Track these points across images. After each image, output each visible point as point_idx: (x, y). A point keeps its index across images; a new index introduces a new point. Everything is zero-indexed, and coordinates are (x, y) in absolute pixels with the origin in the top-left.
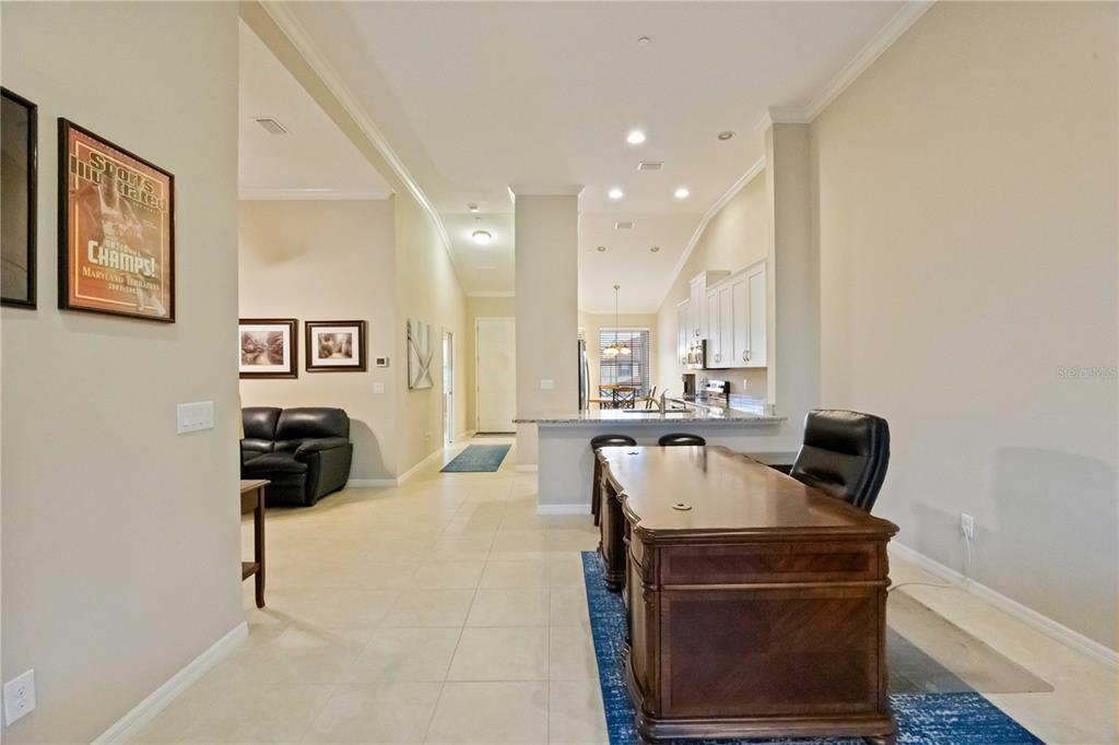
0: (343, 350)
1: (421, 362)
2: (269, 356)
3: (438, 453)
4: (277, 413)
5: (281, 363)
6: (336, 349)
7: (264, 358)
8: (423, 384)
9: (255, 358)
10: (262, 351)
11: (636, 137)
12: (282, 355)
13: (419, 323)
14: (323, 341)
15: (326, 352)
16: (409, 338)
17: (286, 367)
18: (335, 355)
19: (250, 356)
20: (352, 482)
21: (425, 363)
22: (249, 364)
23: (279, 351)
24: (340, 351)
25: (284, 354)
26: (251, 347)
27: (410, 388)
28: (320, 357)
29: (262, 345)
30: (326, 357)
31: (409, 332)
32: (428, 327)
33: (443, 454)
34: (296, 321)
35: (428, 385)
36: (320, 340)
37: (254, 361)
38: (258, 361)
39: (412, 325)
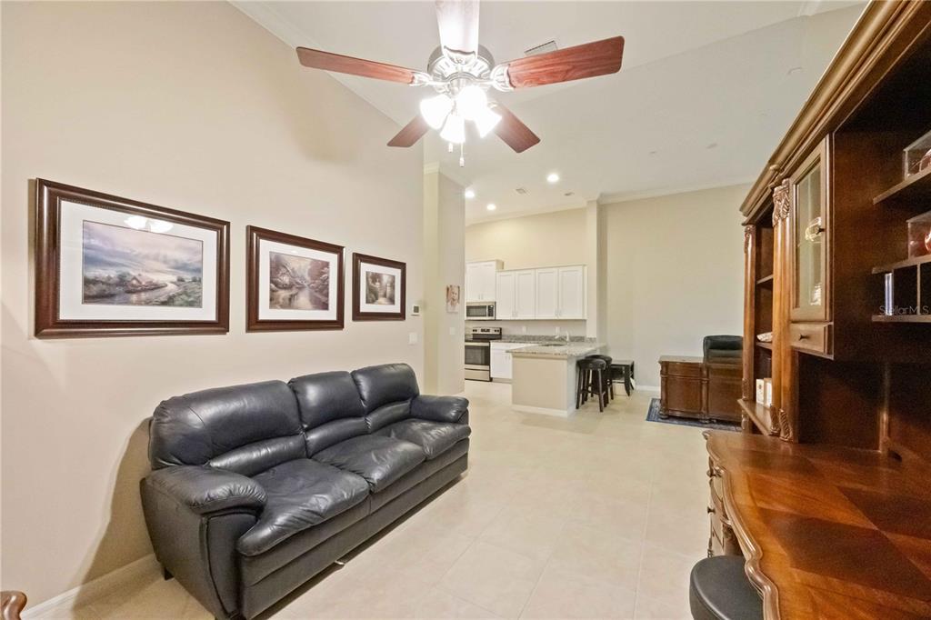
0: (388, 295)
2: (311, 295)
6: (382, 293)
7: (303, 298)
9: (291, 298)
10: (301, 288)
11: (553, 178)
12: (327, 295)
14: (370, 280)
15: (373, 296)
17: (331, 315)
18: (380, 300)
19: (283, 294)
22: (283, 307)
23: (324, 289)
24: (385, 296)
25: (330, 295)
26: (286, 280)
28: (367, 302)
29: (302, 278)
30: (373, 302)
34: (343, 249)
36: (368, 279)
37: (289, 303)
38: (295, 303)
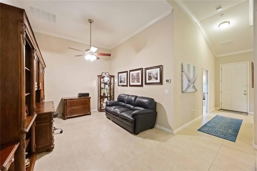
0: (155, 77)
1: (189, 81)
3: (199, 117)
4: (136, 97)
5: (139, 82)
6: (153, 77)
8: (191, 90)
10: (135, 79)
12: (139, 80)
13: (189, 66)
14: (149, 74)
15: (150, 78)
16: (182, 71)
17: (140, 84)
18: (153, 79)
19: (133, 80)
20: (157, 126)
21: (192, 81)
23: (138, 79)
24: (154, 77)
26: (133, 78)
27: (183, 92)
28: (148, 80)
29: (135, 77)
30: (150, 80)
31: (182, 68)
32: (194, 67)
33: (202, 118)
34: (142, 69)
35: (194, 90)
36: (148, 74)
37: (134, 82)
39: (184, 66)
